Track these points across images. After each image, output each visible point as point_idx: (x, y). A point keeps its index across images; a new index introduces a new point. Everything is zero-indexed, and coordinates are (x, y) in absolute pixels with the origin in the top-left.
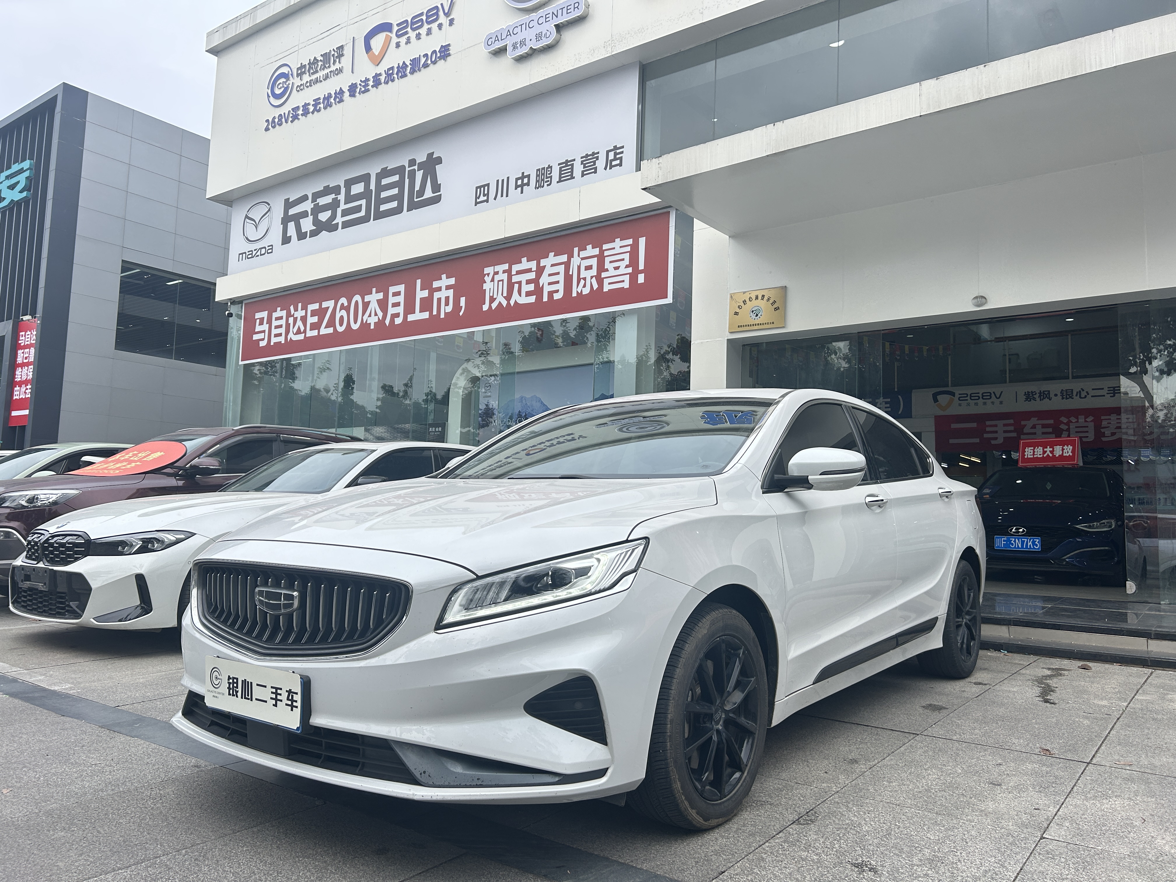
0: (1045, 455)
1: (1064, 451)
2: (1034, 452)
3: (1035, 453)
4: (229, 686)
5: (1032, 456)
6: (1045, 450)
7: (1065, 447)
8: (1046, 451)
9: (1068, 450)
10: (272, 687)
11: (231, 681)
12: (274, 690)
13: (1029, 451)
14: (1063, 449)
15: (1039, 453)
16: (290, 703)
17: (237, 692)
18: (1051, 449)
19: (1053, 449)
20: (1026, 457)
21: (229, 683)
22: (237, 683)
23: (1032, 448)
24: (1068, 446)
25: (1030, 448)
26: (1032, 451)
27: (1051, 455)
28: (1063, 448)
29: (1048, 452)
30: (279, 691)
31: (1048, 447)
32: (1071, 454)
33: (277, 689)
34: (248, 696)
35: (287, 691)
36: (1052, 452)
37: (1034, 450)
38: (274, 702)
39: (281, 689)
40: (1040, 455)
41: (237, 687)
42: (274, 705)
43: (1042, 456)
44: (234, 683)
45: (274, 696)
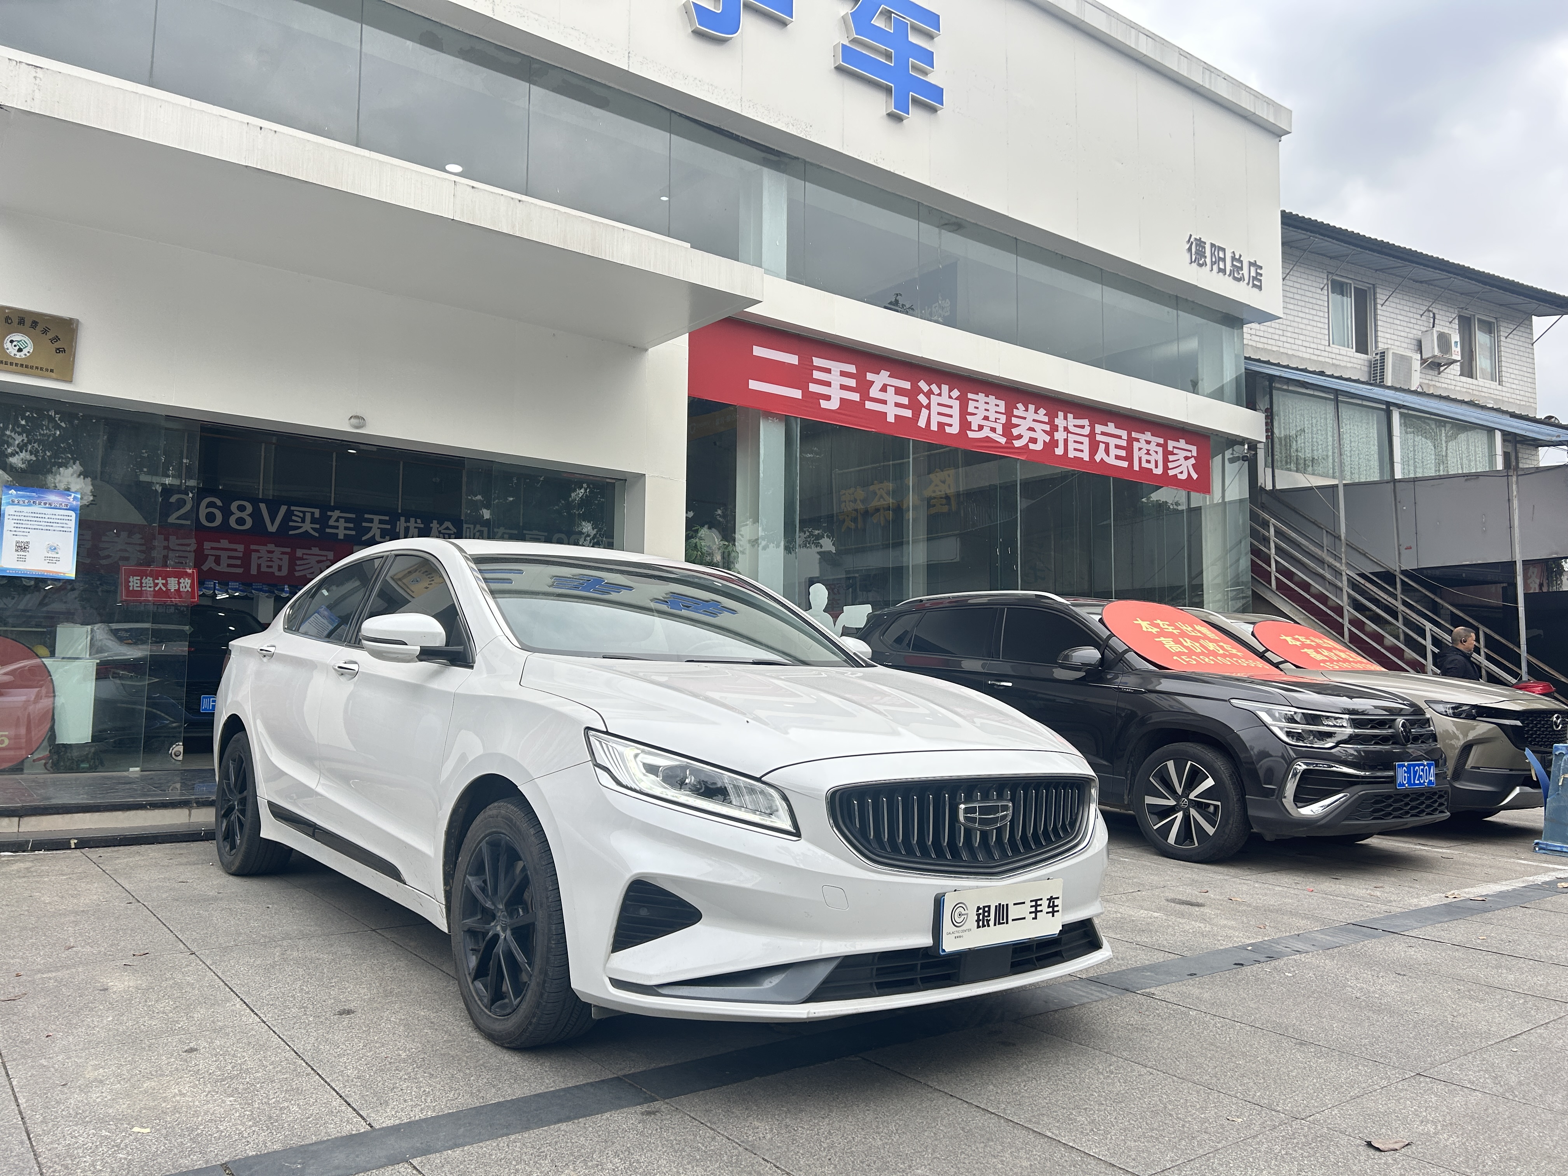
0: (157, 589)
1: (181, 585)
2: (141, 583)
3: (144, 585)
4: (978, 917)
5: (139, 589)
6: (156, 581)
7: (182, 580)
8: (157, 584)
9: (186, 583)
10: (1031, 901)
11: (981, 911)
12: (1034, 903)
13: (135, 581)
14: (179, 583)
15: (148, 585)
16: (1051, 909)
17: (988, 921)
18: (164, 581)
19: (167, 581)
20: (131, 588)
21: (978, 915)
22: (989, 912)
23: (139, 578)
24: (184, 579)
25: (135, 578)
26: (139, 582)
27: (164, 589)
28: (178, 581)
29: (160, 585)
30: (1039, 903)
31: (160, 578)
32: (190, 590)
33: (1036, 901)
34: (1003, 920)
35: (1048, 899)
36: (165, 585)
37: (141, 580)
38: (1033, 915)
39: (1041, 899)
40: (150, 587)
41: (989, 916)
42: (1033, 919)
43: (152, 589)
44: (984, 912)
45: (1033, 909)
